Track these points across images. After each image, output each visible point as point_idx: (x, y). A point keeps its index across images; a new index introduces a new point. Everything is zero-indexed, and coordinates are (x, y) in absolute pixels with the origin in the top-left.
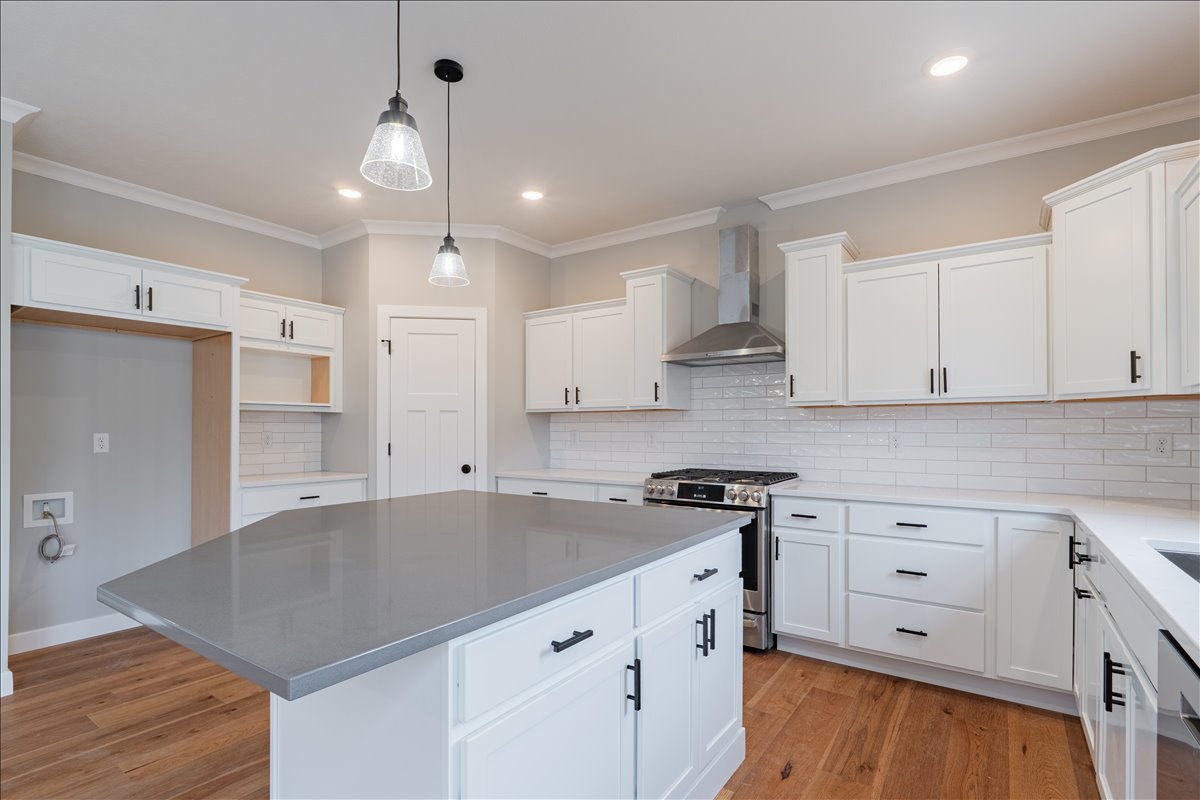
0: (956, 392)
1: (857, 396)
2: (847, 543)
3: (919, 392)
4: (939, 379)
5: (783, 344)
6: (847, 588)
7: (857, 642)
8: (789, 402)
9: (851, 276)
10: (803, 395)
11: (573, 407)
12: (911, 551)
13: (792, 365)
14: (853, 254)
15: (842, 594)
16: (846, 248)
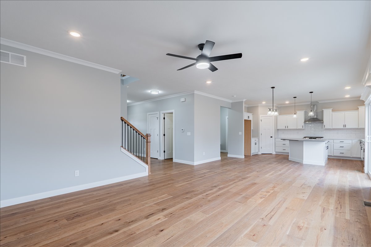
0: (347, 127)
1: (334, 127)
2: (333, 144)
3: (342, 127)
4: (345, 126)
5: (323, 121)
6: (333, 149)
7: (335, 155)
8: (324, 128)
9: (333, 113)
10: (326, 127)
11: (287, 128)
12: (342, 145)
13: (325, 124)
14: (333, 111)
15: (333, 150)
16: (332, 110)
